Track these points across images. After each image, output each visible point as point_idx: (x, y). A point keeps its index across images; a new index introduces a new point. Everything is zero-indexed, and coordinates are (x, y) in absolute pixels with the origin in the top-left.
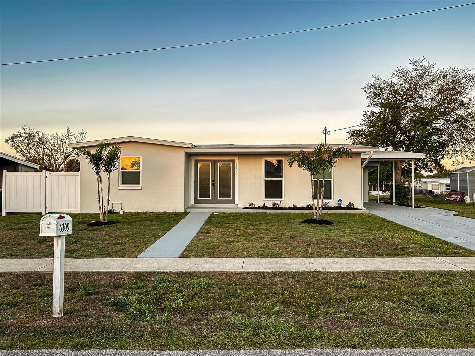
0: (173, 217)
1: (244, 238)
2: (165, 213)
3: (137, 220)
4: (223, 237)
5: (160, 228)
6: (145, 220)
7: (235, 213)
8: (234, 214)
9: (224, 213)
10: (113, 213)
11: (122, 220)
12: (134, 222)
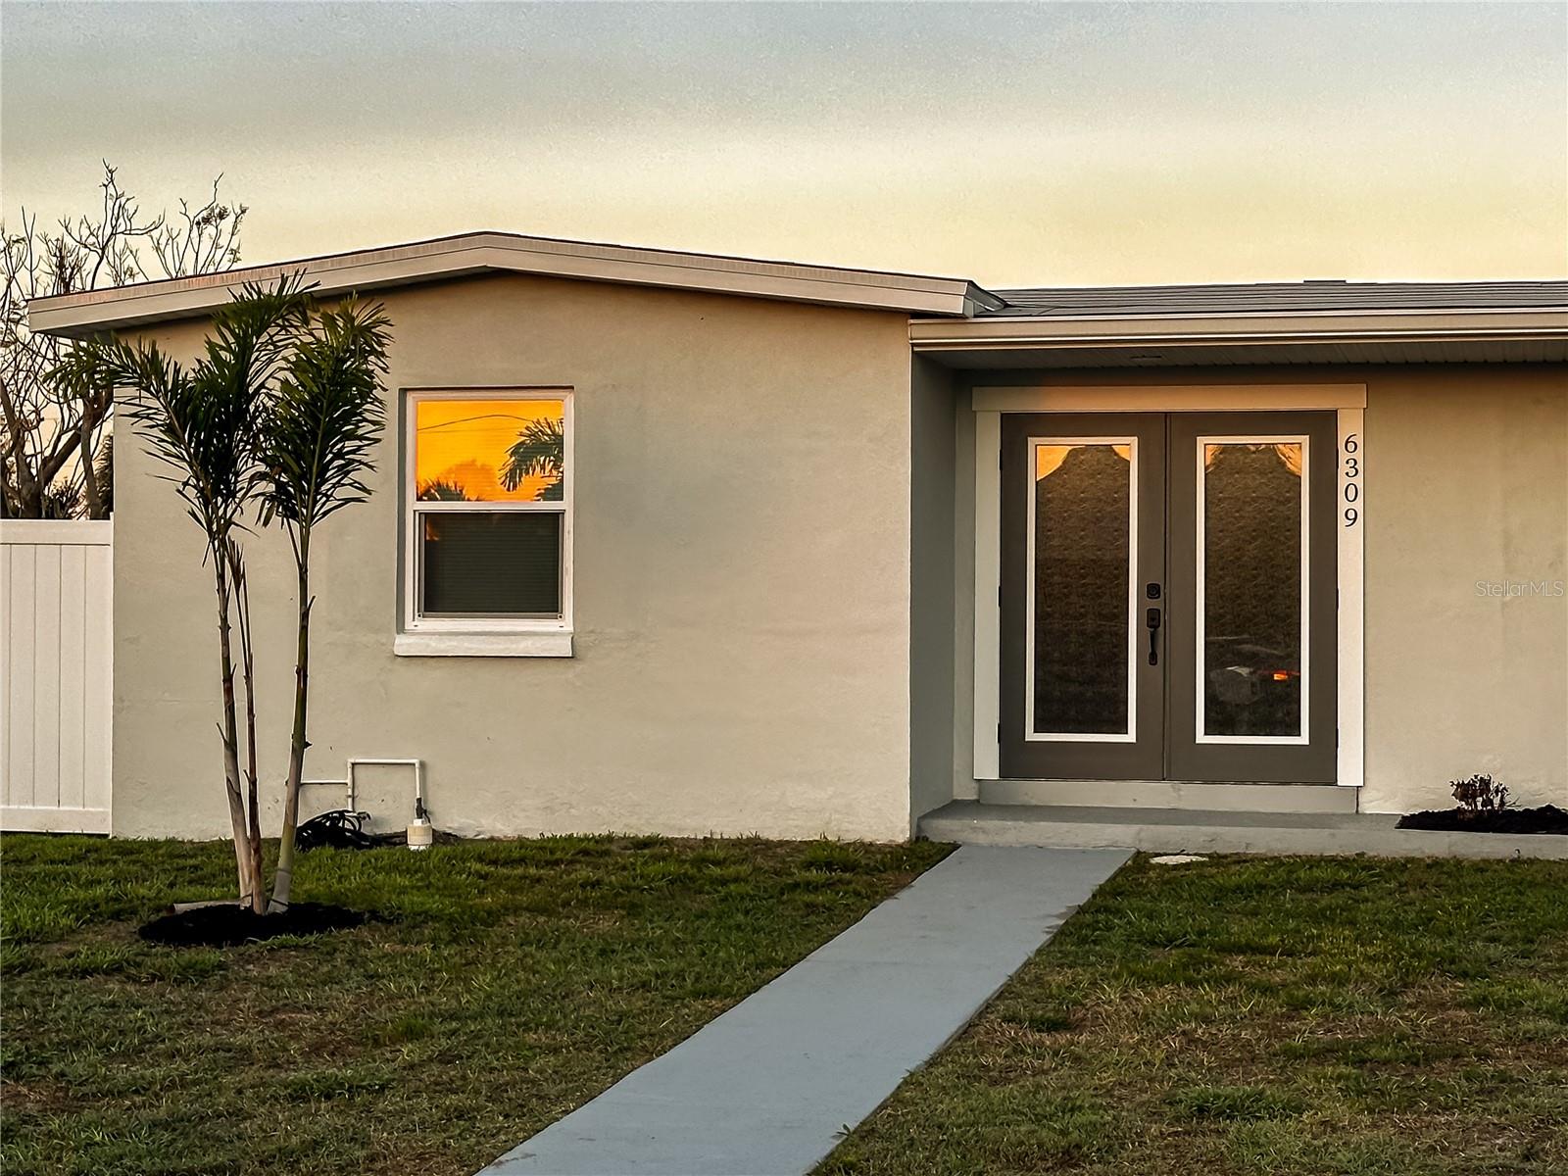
0: (810, 887)
1: (1348, 1078)
2: (754, 847)
3: (523, 899)
4: (1173, 1065)
5: (680, 975)
6: (584, 903)
7: (1333, 859)
8: (1317, 872)
9: (1240, 860)
10: (359, 840)
11: (406, 899)
12: (492, 917)
